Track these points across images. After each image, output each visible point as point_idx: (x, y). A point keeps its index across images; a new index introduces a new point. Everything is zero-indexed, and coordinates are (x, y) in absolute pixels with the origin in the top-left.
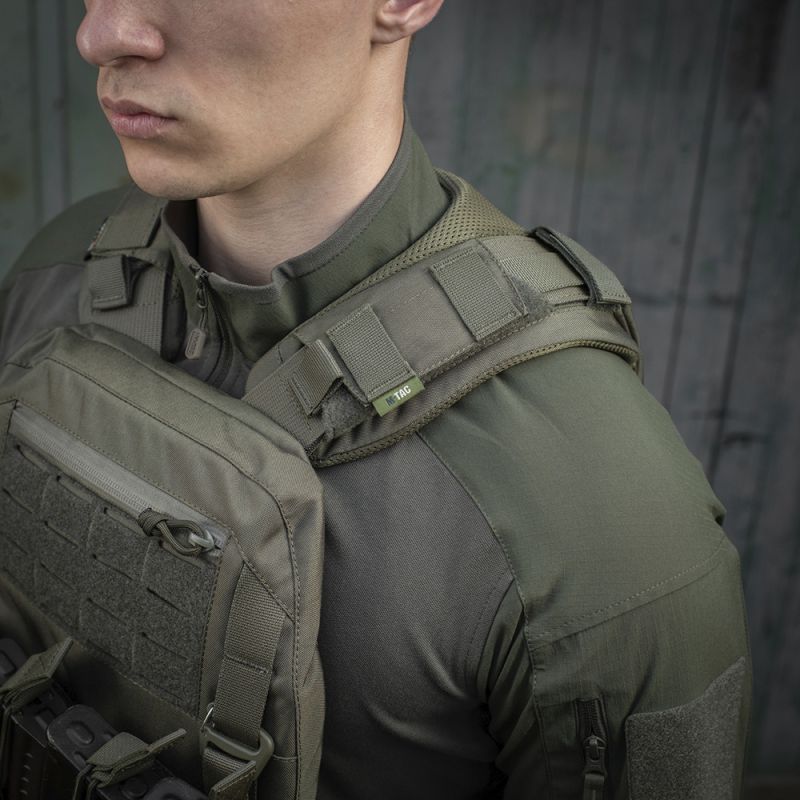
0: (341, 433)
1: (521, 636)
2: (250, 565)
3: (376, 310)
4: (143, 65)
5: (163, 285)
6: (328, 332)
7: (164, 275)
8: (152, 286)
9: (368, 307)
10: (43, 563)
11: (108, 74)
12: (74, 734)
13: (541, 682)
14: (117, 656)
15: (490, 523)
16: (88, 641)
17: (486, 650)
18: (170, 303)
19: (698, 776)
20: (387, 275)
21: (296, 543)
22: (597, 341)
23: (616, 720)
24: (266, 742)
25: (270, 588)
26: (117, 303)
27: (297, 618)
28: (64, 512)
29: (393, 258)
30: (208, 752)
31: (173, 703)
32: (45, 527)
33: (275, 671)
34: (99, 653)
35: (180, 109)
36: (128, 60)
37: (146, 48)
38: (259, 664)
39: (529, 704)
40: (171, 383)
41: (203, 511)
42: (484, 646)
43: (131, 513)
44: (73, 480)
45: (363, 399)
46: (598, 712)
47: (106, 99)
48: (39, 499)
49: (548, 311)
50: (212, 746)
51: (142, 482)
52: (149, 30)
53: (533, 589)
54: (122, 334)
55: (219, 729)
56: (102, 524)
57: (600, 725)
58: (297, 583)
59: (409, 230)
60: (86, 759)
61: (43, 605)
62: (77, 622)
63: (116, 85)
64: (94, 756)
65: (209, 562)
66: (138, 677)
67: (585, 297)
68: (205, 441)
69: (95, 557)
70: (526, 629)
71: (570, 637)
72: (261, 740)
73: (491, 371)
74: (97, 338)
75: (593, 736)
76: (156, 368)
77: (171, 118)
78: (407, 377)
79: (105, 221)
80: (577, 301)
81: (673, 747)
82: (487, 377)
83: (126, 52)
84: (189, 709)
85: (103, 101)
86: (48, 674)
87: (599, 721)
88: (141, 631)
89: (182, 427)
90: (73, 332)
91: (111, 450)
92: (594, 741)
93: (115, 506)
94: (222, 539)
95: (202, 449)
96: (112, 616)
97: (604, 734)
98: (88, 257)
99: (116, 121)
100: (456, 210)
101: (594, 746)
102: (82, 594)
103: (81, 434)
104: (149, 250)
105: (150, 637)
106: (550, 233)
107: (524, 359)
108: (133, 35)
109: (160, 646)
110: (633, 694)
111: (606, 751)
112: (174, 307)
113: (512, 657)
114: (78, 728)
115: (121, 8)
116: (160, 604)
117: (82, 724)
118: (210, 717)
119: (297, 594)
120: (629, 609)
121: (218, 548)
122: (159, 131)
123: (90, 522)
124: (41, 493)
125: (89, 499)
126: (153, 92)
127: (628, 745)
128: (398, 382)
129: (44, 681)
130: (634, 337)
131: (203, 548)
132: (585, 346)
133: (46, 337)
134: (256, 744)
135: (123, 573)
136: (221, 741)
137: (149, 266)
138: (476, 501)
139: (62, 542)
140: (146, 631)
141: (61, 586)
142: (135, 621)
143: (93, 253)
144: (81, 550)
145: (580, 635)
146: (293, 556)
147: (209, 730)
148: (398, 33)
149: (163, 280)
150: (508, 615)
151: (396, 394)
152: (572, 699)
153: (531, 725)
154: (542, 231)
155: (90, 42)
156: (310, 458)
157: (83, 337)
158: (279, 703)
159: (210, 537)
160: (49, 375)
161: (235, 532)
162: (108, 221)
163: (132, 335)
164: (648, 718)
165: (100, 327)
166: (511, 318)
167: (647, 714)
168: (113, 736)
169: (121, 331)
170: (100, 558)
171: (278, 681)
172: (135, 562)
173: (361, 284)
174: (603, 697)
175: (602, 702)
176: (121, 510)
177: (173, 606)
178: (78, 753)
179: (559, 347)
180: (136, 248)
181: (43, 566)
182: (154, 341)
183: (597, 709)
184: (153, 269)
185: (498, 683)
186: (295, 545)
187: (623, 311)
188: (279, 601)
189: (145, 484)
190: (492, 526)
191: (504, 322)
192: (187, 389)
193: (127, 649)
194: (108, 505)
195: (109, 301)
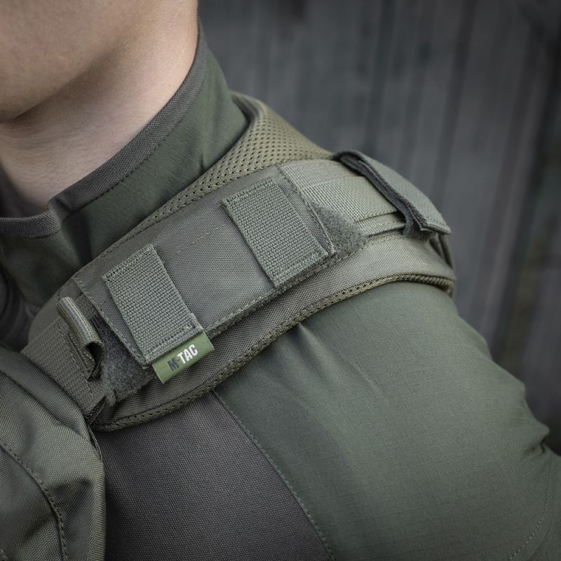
0: (125, 396)
3: (160, 252)
6: (104, 277)
9: (150, 248)
20: (176, 208)
22: (417, 275)
29: (183, 189)
45: (140, 361)
49: (362, 244)
59: (201, 157)
67: (400, 225)
73: (298, 316)
78: (193, 333)
80: (392, 231)
82: (294, 323)
100: (254, 133)
107: (335, 300)
128: (181, 341)
130: (448, 261)
151: (180, 355)
154: (349, 157)
166: (315, 258)
173: (146, 220)
179: (375, 284)
191: (307, 263)
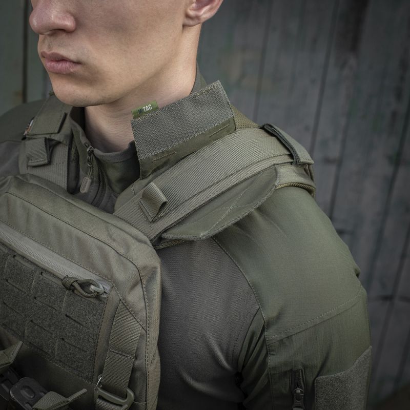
1: (263, 337)
2: (124, 301)
4: (64, 35)
5: (67, 153)
7: (67, 148)
8: (61, 154)
10: (5, 302)
11: (44, 39)
12: (24, 393)
13: (272, 361)
14: (47, 351)
15: (247, 278)
16: (30, 343)
17: (244, 345)
18: (71, 163)
19: (350, 407)
21: (147, 290)
22: (298, 183)
23: (310, 380)
24: (131, 395)
25: (133, 313)
26: (42, 163)
27: (148, 329)
28: (18, 274)
30: (99, 401)
31: (78, 375)
32: (6, 283)
33: (136, 357)
34: (36, 349)
35: (83, 58)
36: (57, 31)
37: (67, 25)
38: (128, 354)
39: (266, 372)
40: (75, 205)
41: (97, 273)
42: (244, 342)
43: (56, 274)
44: (23, 257)
46: (301, 376)
47: (44, 52)
48: (3, 268)
50: (101, 397)
51: (63, 259)
52: (68, 16)
53: (269, 313)
54: (45, 179)
55: (104, 388)
56: (39, 281)
57: (302, 383)
58: (148, 311)
60: (32, 406)
61: (4, 324)
62: (24, 333)
63: (49, 45)
64: (36, 404)
65: (100, 300)
66: (58, 362)
67: (291, 161)
68: (97, 236)
69: (35, 298)
70: (266, 333)
71: (288, 337)
72: (128, 394)
74: (32, 181)
75: (298, 388)
76: (66, 197)
77: (78, 63)
79: (33, 119)
80: (288, 162)
81: (339, 393)
83: (56, 27)
84: (87, 378)
85: (42, 53)
86: (11, 361)
87: (301, 381)
88: (61, 338)
89: (84, 229)
90: (18, 178)
91: (45, 242)
92: (298, 391)
93: (47, 271)
94: (108, 288)
95: (96, 241)
96: (45, 329)
97: (303, 387)
98: (24, 138)
99: (48, 65)
101: (298, 394)
102: (27, 318)
103: (27, 233)
104: (59, 134)
105: (66, 340)
106: (272, 127)
108: (59, 18)
109: (72, 345)
110: (319, 366)
111: (304, 396)
112: (73, 165)
113: (257, 348)
114: (27, 390)
115: (54, 4)
116: (73, 323)
117: (28, 387)
118: (100, 382)
119: (148, 316)
120: (318, 322)
121: (105, 292)
122: (72, 70)
123: (33, 280)
124: (5, 264)
125: (33, 268)
126: (69, 49)
127: (316, 393)
129: (8, 365)
131: (98, 293)
132: (292, 186)
133: (4, 181)
134: (124, 396)
135: (51, 307)
136: (105, 395)
137: (59, 143)
138: (239, 267)
139: (16, 290)
140: (64, 337)
141: (16, 314)
142: (58, 333)
143: (27, 136)
144: (28, 295)
145: (294, 336)
146: (146, 296)
147: (99, 389)
148: (197, 21)
149: (67, 150)
150: (256, 326)
152: (288, 369)
153: (266, 383)
154: (268, 126)
155: (37, 22)
156: (153, 245)
157: (23, 181)
158: (138, 374)
159: (101, 287)
160: (8, 201)
161: (115, 284)
162: (35, 119)
163: (50, 180)
164: (327, 378)
165: (33, 176)
167: (326, 376)
168: (45, 393)
169: (45, 178)
170: (38, 299)
171: (137, 363)
172: (59, 300)
174: (304, 368)
175: (303, 371)
176: (51, 273)
177: (79, 324)
178: (28, 403)
180: (52, 134)
181: (5, 303)
182: (63, 183)
183: (301, 374)
184: (61, 145)
185: (249, 362)
186: (146, 291)
187: (309, 168)
188: (139, 320)
189: (64, 259)
190: (248, 280)
192: (84, 208)
193: (53, 347)
194: (44, 270)
195: (37, 162)
